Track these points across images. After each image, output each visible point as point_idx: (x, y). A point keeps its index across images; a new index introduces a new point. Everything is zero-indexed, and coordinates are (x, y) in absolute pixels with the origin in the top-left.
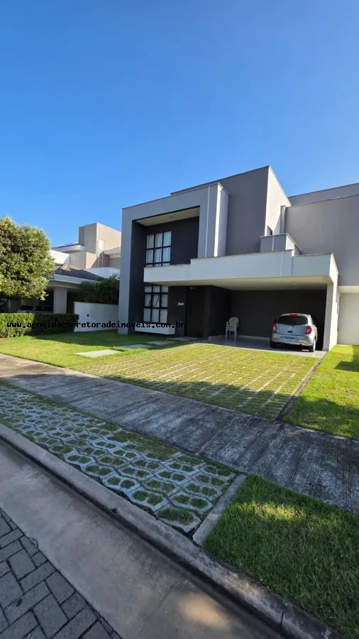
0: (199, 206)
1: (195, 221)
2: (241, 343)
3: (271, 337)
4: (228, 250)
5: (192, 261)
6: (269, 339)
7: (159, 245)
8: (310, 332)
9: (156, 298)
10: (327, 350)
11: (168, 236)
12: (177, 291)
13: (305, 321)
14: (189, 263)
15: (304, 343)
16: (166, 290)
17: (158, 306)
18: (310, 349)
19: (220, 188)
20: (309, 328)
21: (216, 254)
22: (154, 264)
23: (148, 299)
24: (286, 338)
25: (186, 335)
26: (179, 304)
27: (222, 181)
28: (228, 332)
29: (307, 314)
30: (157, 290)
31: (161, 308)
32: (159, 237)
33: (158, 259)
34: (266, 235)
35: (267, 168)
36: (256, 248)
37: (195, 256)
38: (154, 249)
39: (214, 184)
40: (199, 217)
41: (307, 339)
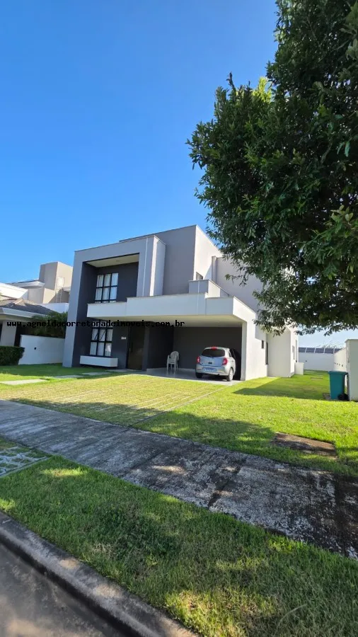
0: (139, 254)
1: (135, 265)
3: (195, 368)
4: (165, 290)
5: (129, 299)
7: (107, 284)
8: (226, 364)
9: (102, 333)
10: (244, 380)
11: (115, 276)
13: (222, 353)
14: (126, 301)
17: (103, 340)
18: (226, 378)
19: (156, 240)
20: (225, 360)
21: (152, 293)
22: (102, 301)
23: (95, 332)
24: (207, 369)
25: (127, 367)
26: (123, 338)
27: (159, 235)
29: (225, 347)
31: (106, 342)
32: (108, 277)
33: (106, 297)
34: (195, 279)
35: (194, 227)
36: (185, 290)
37: (134, 295)
38: (103, 287)
39: (151, 236)
40: (138, 263)
41: (224, 369)
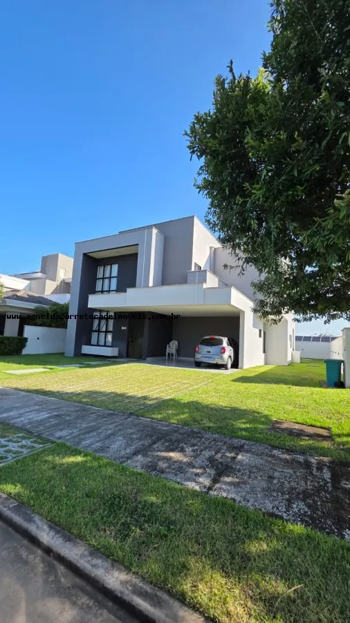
0: (138, 245)
1: (134, 256)
3: (194, 357)
4: (164, 280)
5: (128, 290)
6: (193, 359)
7: (107, 275)
8: (224, 352)
9: (103, 322)
10: (241, 368)
11: (115, 268)
13: (220, 342)
14: (125, 291)
15: (220, 362)
17: (104, 329)
18: (223, 366)
19: (155, 231)
20: (224, 348)
21: (151, 284)
22: (102, 292)
23: (96, 322)
24: (205, 357)
25: (128, 356)
26: (123, 328)
27: (156, 226)
29: (225, 336)
31: (107, 332)
32: (108, 268)
33: (106, 288)
34: (193, 269)
35: (193, 216)
36: (184, 280)
38: (103, 278)
39: (150, 227)
40: (137, 254)
41: (222, 358)
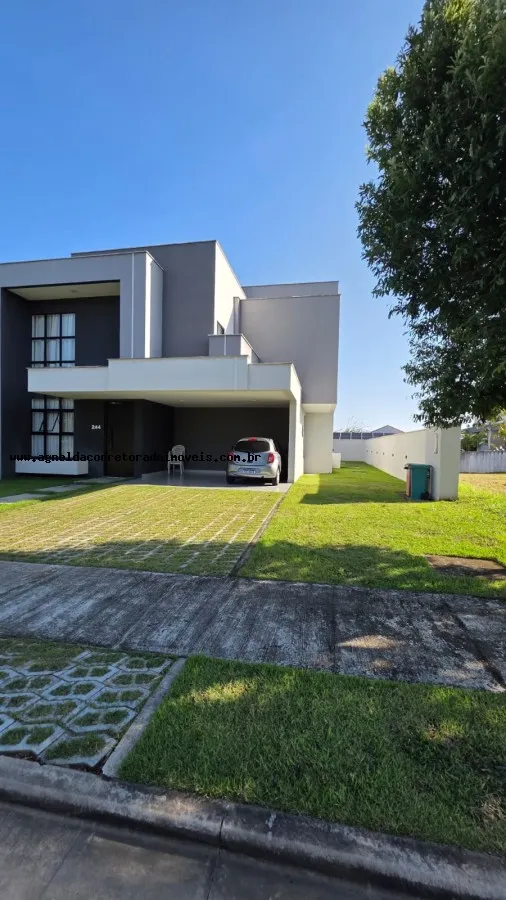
0: (118, 281)
1: (114, 301)
2: (189, 480)
3: (226, 469)
4: (167, 348)
5: (111, 362)
6: (224, 472)
7: (54, 332)
8: (272, 461)
9: (53, 419)
10: (292, 482)
11: (69, 323)
12: (89, 408)
13: (266, 447)
14: (106, 364)
15: (267, 475)
16: (70, 405)
17: (57, 430)
18: (272, 481)
19: (149, 259)
20: (271, 455)
21: (147, 354)
22: (46, 363)
23: (38, 420)
24: (245, 469)
25: (107, 473)
26: (94, 427)
27: (153, 250)
28: (171, 465)
29: (269, 437)
30: (54, 405)
31: (62, 434)
32: (54, 320)
33: (53, 356)
34: (215, 333)
35: (214, 242)
36: (204, 351)
37: (116, 355)
38: (46, 339)
39: (141, 251)
40: (118, 298)
41: (269, 469)
